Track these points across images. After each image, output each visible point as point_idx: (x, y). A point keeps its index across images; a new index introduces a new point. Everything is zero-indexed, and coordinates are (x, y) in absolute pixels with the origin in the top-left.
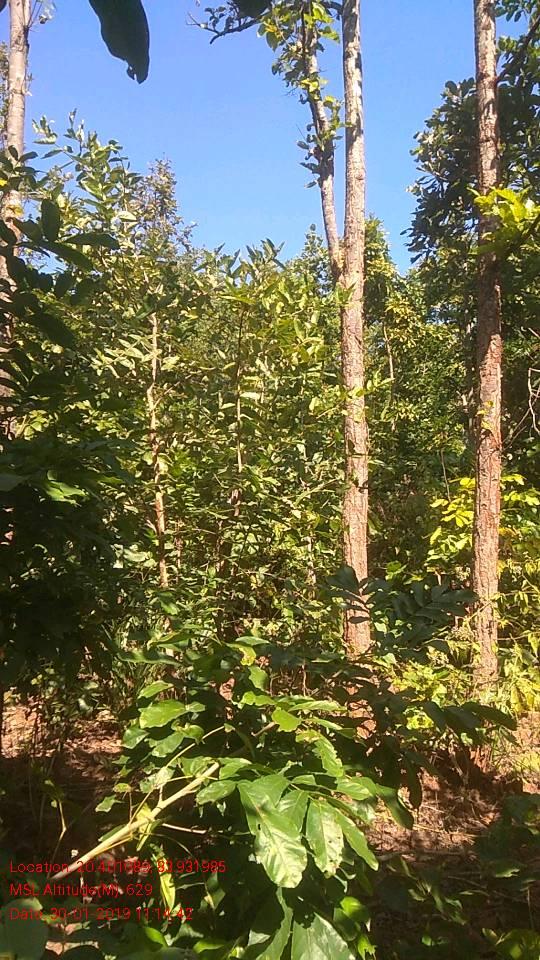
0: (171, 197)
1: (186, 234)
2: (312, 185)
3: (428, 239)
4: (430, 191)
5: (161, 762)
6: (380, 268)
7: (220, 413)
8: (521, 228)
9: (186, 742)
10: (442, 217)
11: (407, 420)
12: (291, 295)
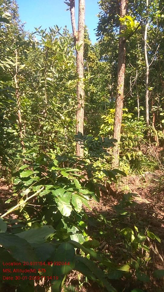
0: (17, 12)
1: (23, 26)
2: (68, 10)
3: (102, 32)
4: (103, 16)
5: (27, 187)
6: (86, 42)
7: (40, 84)
8: (133, 30)
9: (34, 182)
10: (106, 26)
11: (93, 92)
12: (62, 46)
